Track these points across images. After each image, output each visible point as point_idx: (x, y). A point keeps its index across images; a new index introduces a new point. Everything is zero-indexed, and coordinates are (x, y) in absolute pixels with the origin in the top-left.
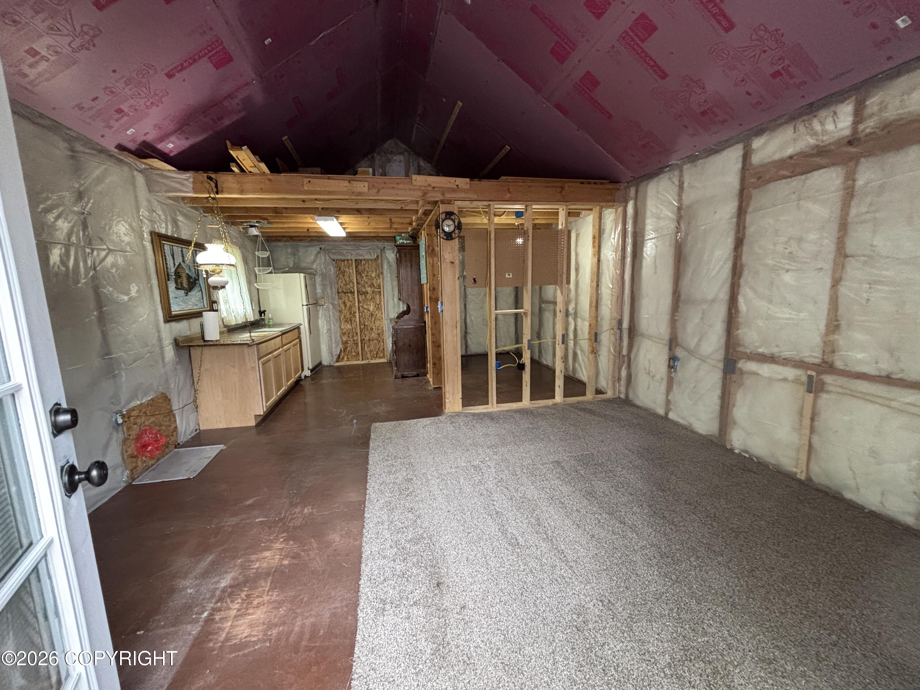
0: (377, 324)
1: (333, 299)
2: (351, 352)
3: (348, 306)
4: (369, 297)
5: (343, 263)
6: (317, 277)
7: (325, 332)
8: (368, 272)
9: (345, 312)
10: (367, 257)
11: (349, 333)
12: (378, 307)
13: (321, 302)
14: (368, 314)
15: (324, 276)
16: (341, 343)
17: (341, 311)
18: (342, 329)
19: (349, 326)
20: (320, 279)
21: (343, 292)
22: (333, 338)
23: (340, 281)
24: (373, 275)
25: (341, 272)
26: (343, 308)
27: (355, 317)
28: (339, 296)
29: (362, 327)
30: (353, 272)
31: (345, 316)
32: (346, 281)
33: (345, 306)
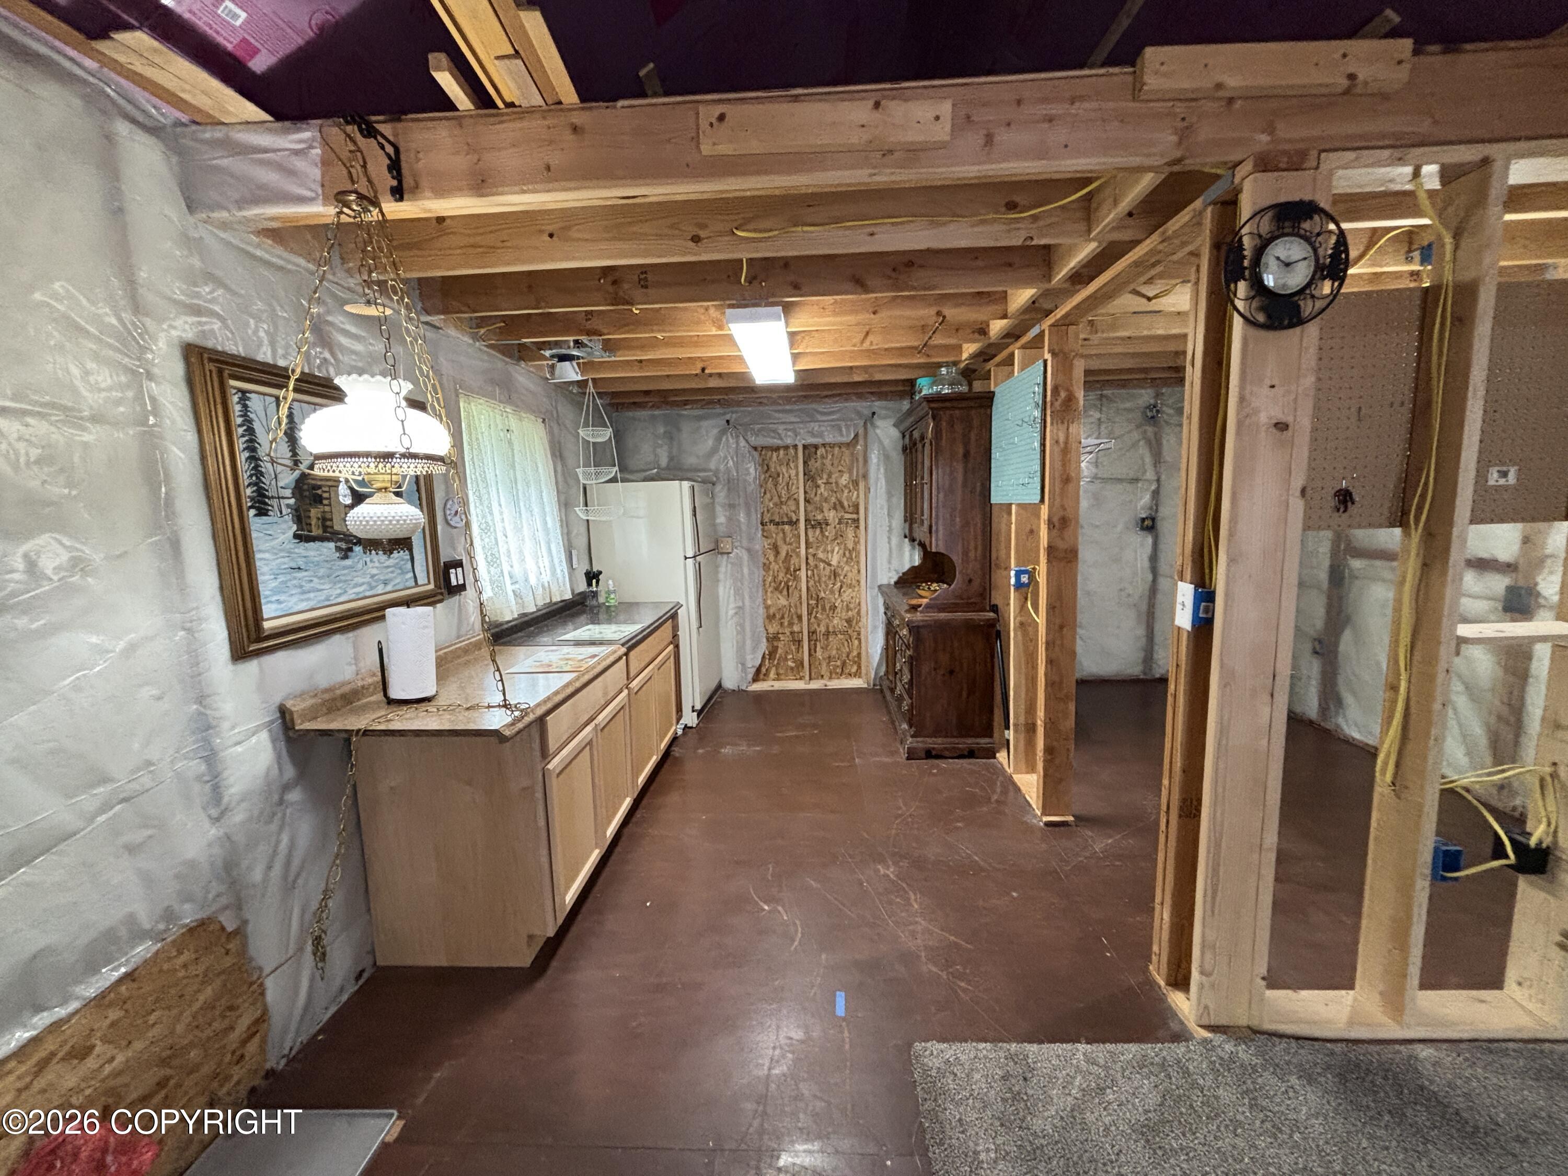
0: (846, 597)
1: (751, 539)
2: (786, 659)
3: (783, 554)
4: (830, 532)
5: (775, 454)
6: (718, 488)
7: (731, 612)
8: (830, 476)
9: (775, 567)
10: (829, 438)
11: (783, 617)
12: (851, 555)
13: (726, 545)
14: (827, 572)
15: (732, 485)
16: (765, 640)
17: (766, 567)
18: (767, 608)
19: (783, 601)
20: (723, 494)
21: (771, 521)
22: (748, 629)
23: (768, 495)
24: (844, 480)
25: (769, 474)
26: (772, 558)
27: (796, 578)
28: (763, 530)
29: (813, 602)
30: (797, 475)
31: (775, 578)
32: (780, 497)
33: (777, 553)
